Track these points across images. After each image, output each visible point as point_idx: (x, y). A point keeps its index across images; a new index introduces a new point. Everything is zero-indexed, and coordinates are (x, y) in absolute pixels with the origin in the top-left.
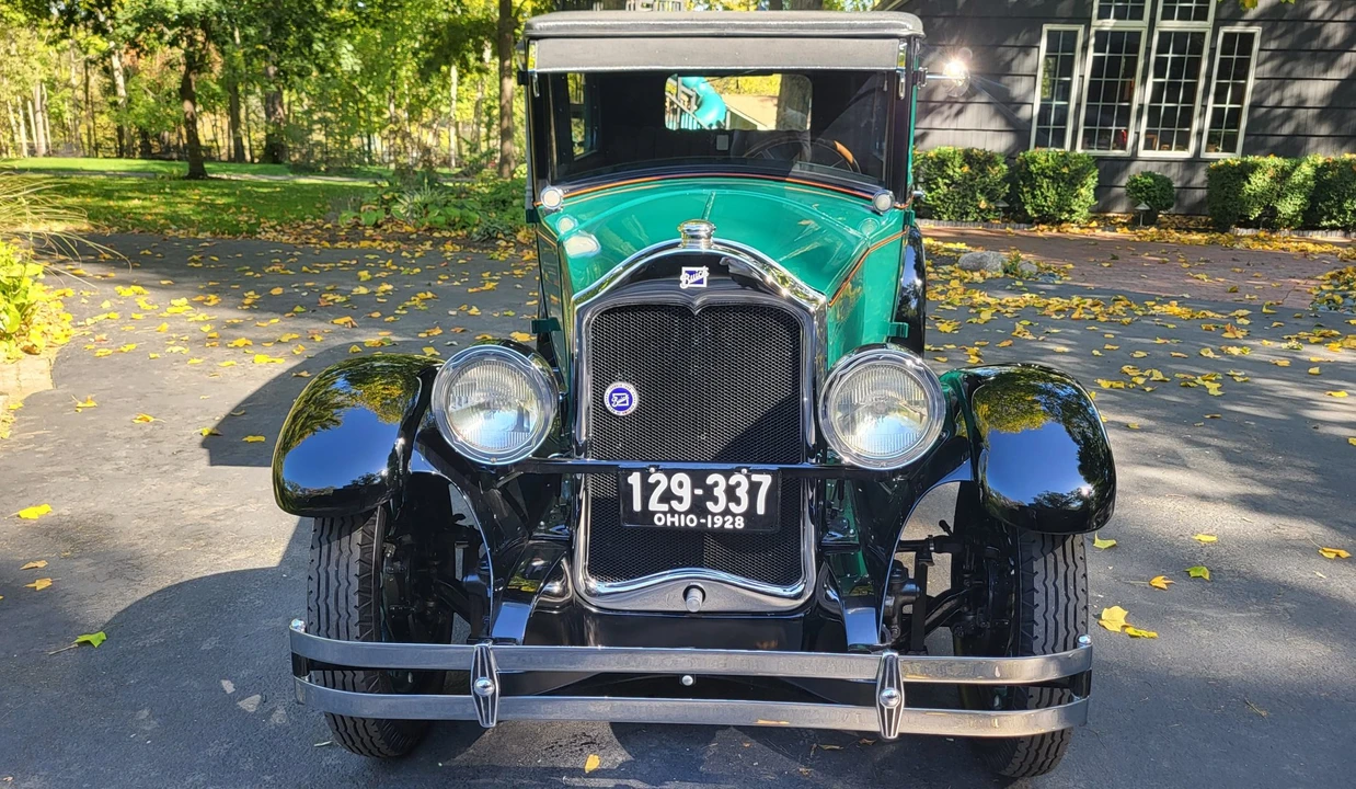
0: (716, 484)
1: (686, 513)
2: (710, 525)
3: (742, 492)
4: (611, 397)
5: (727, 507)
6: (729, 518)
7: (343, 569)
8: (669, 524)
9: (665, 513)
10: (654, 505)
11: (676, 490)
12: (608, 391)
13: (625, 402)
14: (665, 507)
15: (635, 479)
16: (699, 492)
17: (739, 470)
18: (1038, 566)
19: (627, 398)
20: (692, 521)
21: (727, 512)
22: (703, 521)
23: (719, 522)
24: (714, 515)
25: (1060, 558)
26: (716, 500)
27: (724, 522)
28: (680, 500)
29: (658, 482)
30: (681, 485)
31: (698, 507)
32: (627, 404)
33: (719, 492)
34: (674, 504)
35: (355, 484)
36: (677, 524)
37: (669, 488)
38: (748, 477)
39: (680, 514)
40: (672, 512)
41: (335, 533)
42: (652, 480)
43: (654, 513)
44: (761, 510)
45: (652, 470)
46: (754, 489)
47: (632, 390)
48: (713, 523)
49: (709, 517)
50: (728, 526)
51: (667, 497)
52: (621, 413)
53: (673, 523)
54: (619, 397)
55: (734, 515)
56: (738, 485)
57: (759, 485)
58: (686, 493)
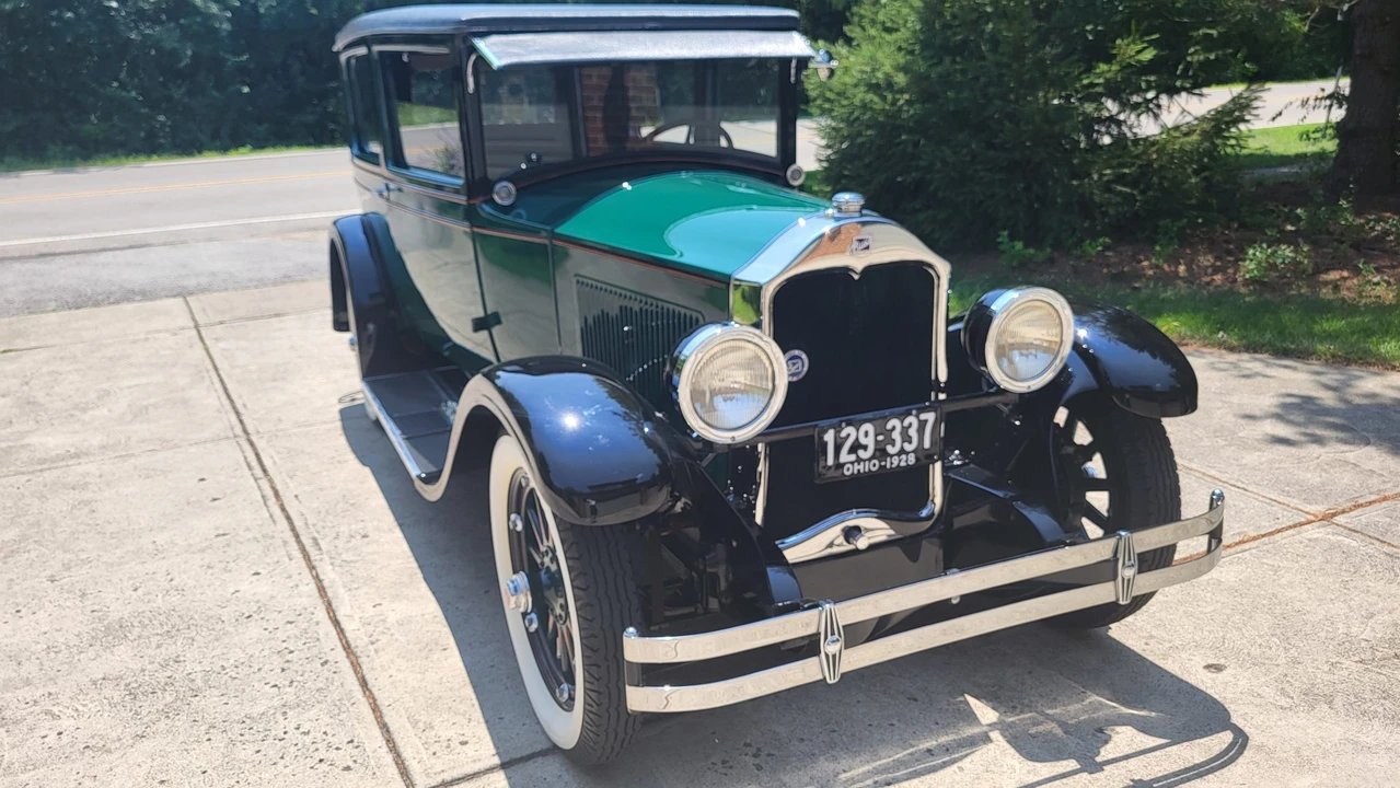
0: (894, 428)
1: (870, 460)
2: (888, 466)
3: (913, 432)
5: (902, 447)
6: (904, 457)
8: (856, 472)
9: (852, 463)
10: (845, 457)
11: (863, 441)
13: (798, 368)
14: (853, 457)
15: (829, 437)
16: (880, 438)
17: (909, 413)
19: (800, 364)
21: (902, 451)
22: (883, 463)
23: (895, 461)
24: (892, 456)
26: (893, 443)
27: (899, 461)
28: (865, 448)
29: (849, 435)
30: (866, 434)
31: (880, 452)
32: (801, 370)
33: (896, 435)
34: (861, 453)
36: (862, 471)
37: (857, 439)
38: (917, 416)
39: (864, 461)
40: (859, 460)
42: (843, 434)
43: (843, 465)
44: (927, 444)
45: (844, 425)
46: (923, 424)
47: (804, 356)
48: (892, 463)
49: (888, 459)
50: (903, 464)
51: (854, 449)
53: (859, 470)
54: (794, 364)
55: (907, 453)
56: (910, 425)
57: (926, 421)
58: (870, 442)
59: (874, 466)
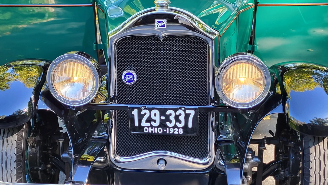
0: (170, 114)
1: (158, 127)
2: (168, 132)
3: (182, 118)
4: (125, 76)
5: (175, 124)
6: (176, 129)
7: (9, 151)
8: (150, 132)
9: (148, 127)
10: (144, 123)
11: (153, 117)
12: (124, 74)
13: (131, 79)
14: (148, 124)
15: (135, 112)
16: (163, 118)
17: (180, 108)
18: (312, 150)
19: (132, 77)
20: (160, 130)
21: (175, 127)
22: (165, 130)
23: (172, 131)
24: (170, 128)
25: (322, 147)
26: (170, 122)
27: (174, 131)
28: (155, 121)
29: (145, 114)
30: (155, 115)
31: (163, 125)
32: (132, 80)
33: (172, 118)
34: (152, 123)
35: (14, 114)
36: (154, 132)
37: (150, 116)
38: (185, 111)
39: (155, 127)
40: (152, 126)
41: (6, 135)
42: (143, 112)
43: (143, 127)
44: (190, 125)
45: (143, 108)
46: (187, 116)
47: (134, 74)
48: (169, 131)
49: (168, 129)
50: (176, 133)
51: (149, 120)
52: (130, 84)
53: (152, 131)
54: (129, 77)
55: (178, 128)
56: (180, 115)
57: (189, 114)
58: (157, 118)
59: (160, 131)
